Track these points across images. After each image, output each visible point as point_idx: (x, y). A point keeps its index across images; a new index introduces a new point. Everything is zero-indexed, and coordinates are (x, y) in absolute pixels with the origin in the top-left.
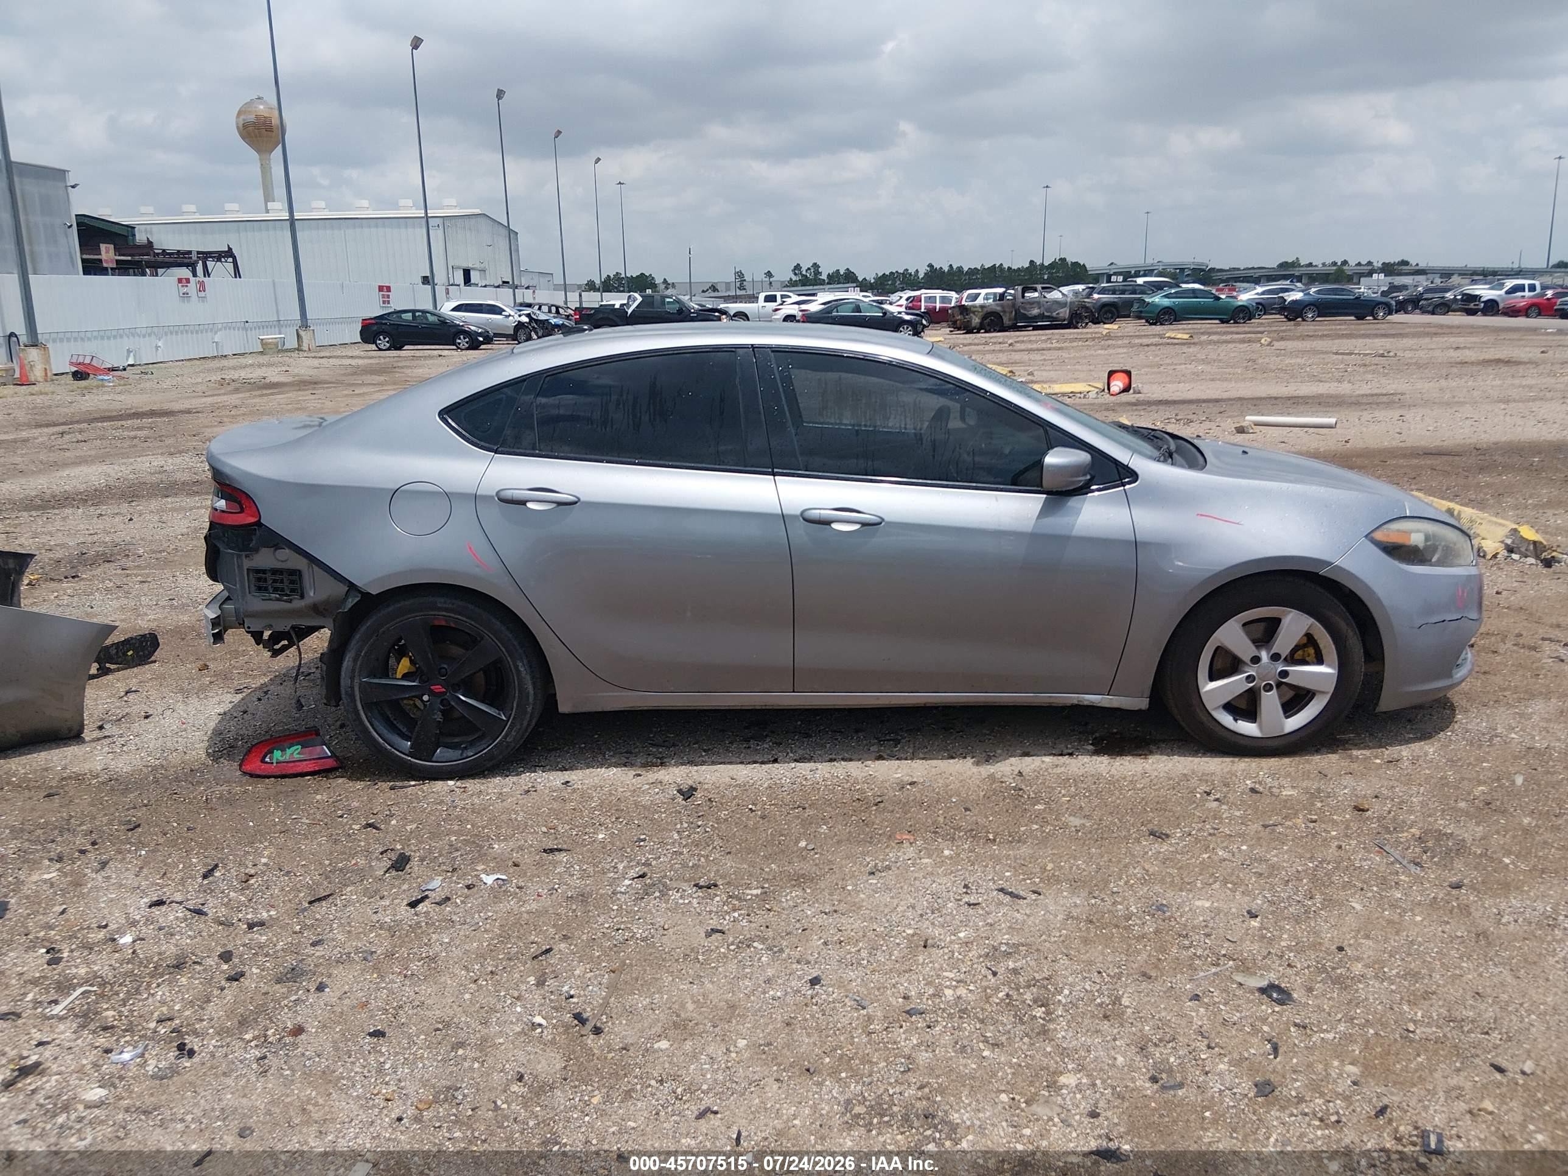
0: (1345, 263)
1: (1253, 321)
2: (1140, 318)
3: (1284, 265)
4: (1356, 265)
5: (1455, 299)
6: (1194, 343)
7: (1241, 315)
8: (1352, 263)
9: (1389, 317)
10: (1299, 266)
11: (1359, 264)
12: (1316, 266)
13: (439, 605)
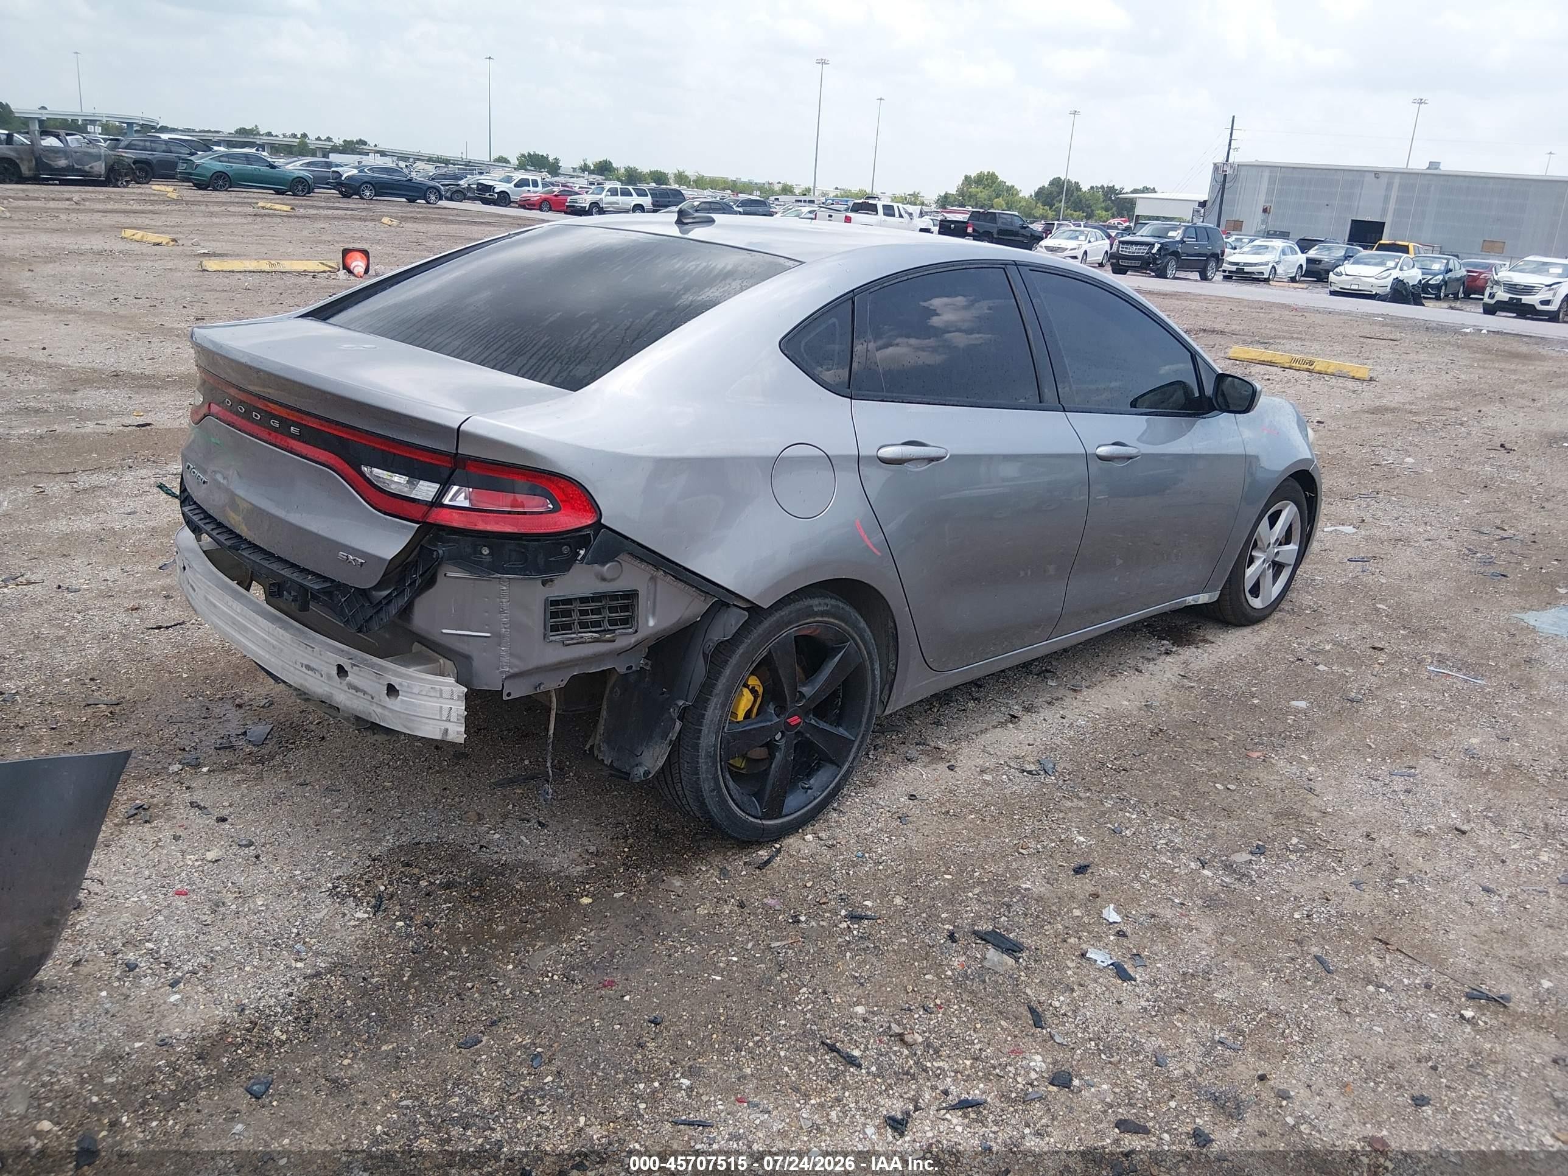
0: (304, 136)
1: (312, 194)
2: (189, 180)
3: (242, 131)
4: (317, 139)
5: (469, 188)
6: (296, 217)
7: (300, 188)
8: (312, 136)
9: (440, 203)
10: (258, 134)
11: (319, 139)
12: (277, 136)
13: (816, 609)
